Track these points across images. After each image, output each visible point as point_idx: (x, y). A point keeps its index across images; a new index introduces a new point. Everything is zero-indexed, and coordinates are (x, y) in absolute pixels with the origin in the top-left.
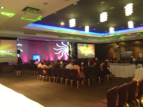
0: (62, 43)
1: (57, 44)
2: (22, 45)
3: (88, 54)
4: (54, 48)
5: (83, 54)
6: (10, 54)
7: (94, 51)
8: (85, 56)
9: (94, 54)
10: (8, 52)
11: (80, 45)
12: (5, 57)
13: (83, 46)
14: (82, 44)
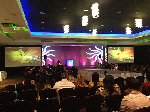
0: (96, 47)
1: (90, 49)
2: (54, 51)
3: (123, 58)
4: (87, 53)
5: (116, 59)
6: (36, 59)
7: (133, 55)
8: (118, 61)
9: (133, 58)
10: (34, 57)
11: (111, 49)
12: (31, 62)
13: (116, 50)
14: (114, 48)
